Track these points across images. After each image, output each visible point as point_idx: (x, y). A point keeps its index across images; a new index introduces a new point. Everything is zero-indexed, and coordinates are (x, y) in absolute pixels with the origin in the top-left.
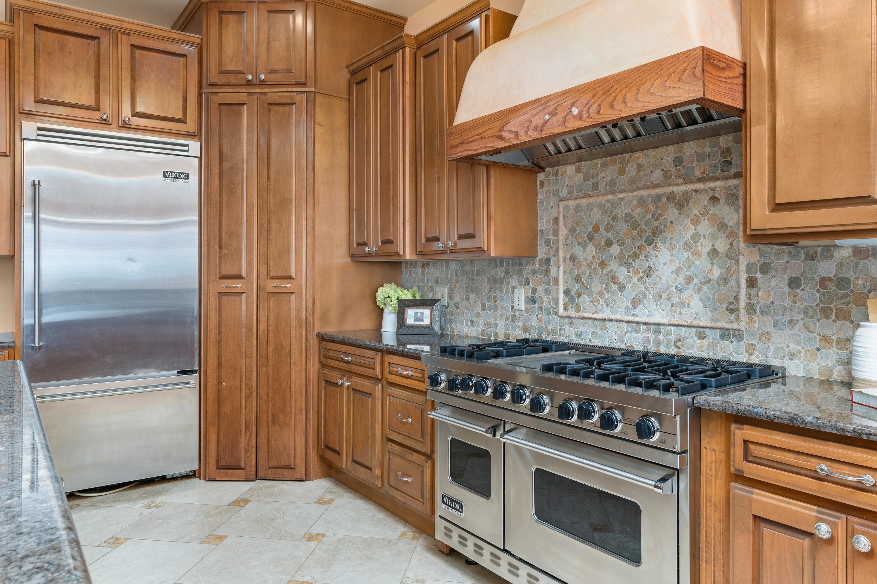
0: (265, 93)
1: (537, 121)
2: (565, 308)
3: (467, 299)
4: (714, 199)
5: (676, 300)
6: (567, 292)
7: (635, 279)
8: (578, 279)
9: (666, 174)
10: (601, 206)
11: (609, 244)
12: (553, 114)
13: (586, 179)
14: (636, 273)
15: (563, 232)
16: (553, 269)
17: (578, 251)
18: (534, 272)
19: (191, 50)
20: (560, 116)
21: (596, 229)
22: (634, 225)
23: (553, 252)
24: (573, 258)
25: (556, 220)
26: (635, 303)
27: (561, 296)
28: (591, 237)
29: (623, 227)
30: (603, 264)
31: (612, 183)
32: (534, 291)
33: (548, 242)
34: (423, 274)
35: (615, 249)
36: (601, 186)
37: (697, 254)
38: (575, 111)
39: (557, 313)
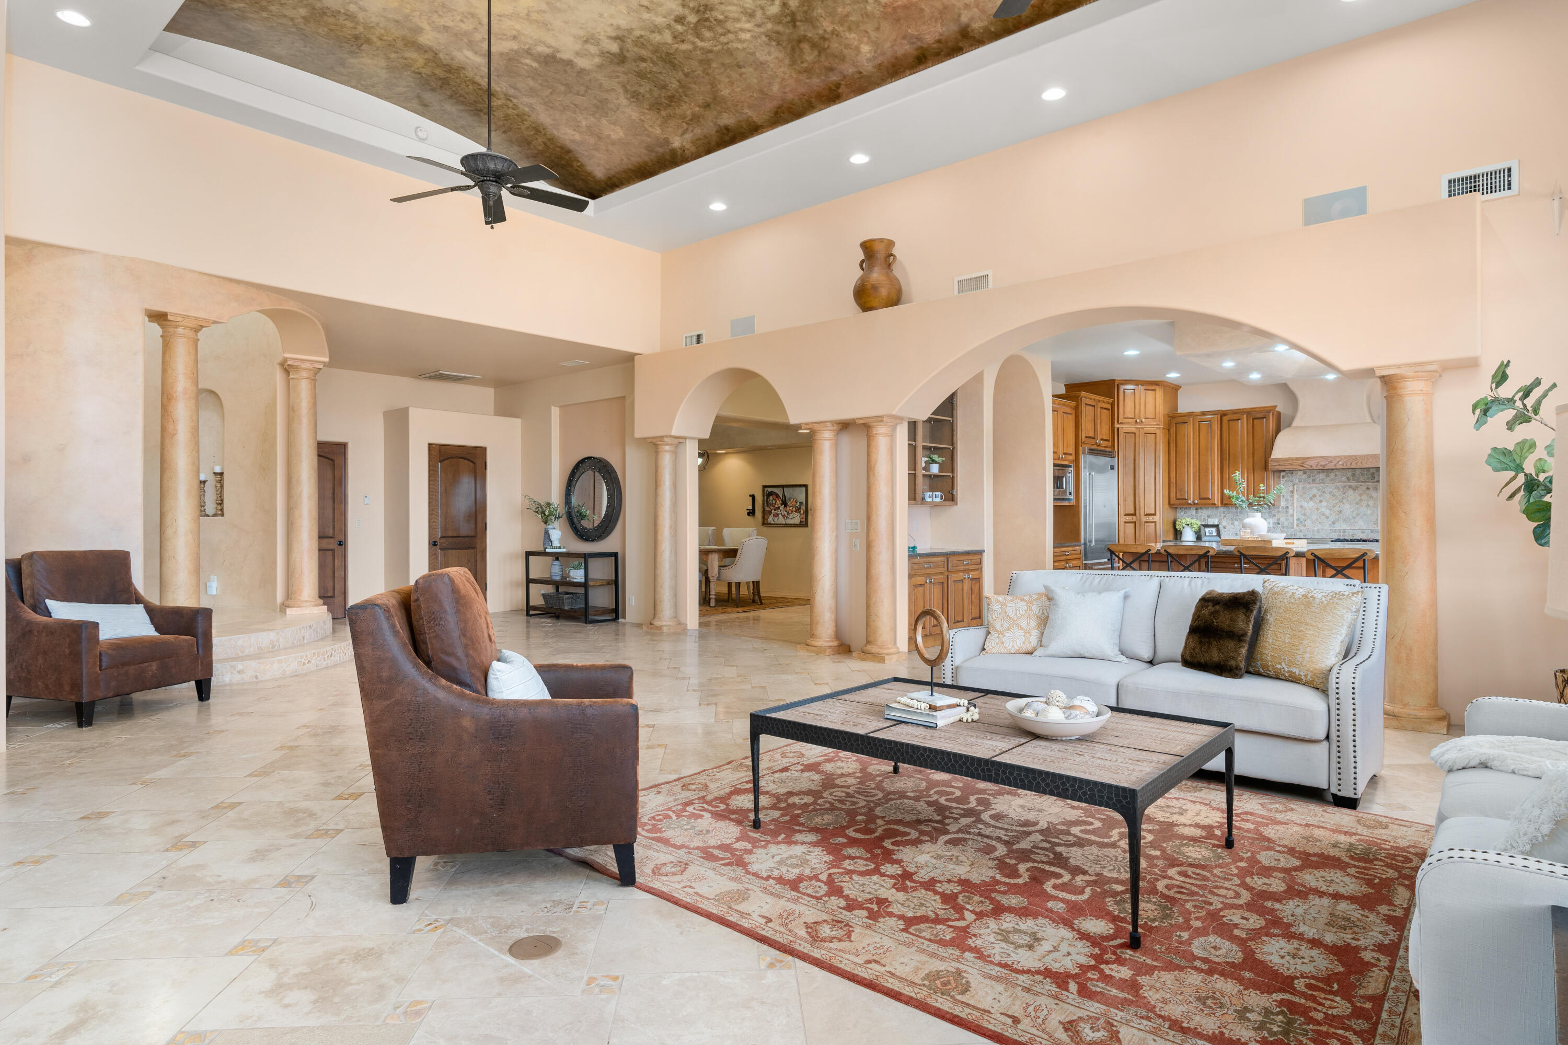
0: (1143, 428)
1: (1323, 463)
2: (1297, 526)
3: (1233, 524)
4: (1368, 488)
5: (1352, 521)
6: (1298, 519)
7: (1334, 514)
8: (1304, 514)
9: (1348, 479)
10: (1316, 488)
11: (1321, 501)
12: (1331, 462)
13: (1309, 477)
14: (1335, 512)
15: (1296, 496)
16: (1291, 512)
17: (1305, 504)
18: (1279, 512)
19: (1110, 407)
20: (1334, 463)
21: (1314, 496)
22: (1334, 495)
23: (1290, 504)
24: (1301, 507)
25: (1292, 492)
26: (1334, 523)
27: (1295, 521)
28: (1311, 499)
29: (1327, 496)
30: (1317, 509)
31: (1323, 480)
32: (1279, 519)
33: (1287, 500)
34: (1196, 513)
35: (1324, 504)
36: (1317, 480)
37: (1361, 506)
38: (1340, 463)
39: (1293, 528)
